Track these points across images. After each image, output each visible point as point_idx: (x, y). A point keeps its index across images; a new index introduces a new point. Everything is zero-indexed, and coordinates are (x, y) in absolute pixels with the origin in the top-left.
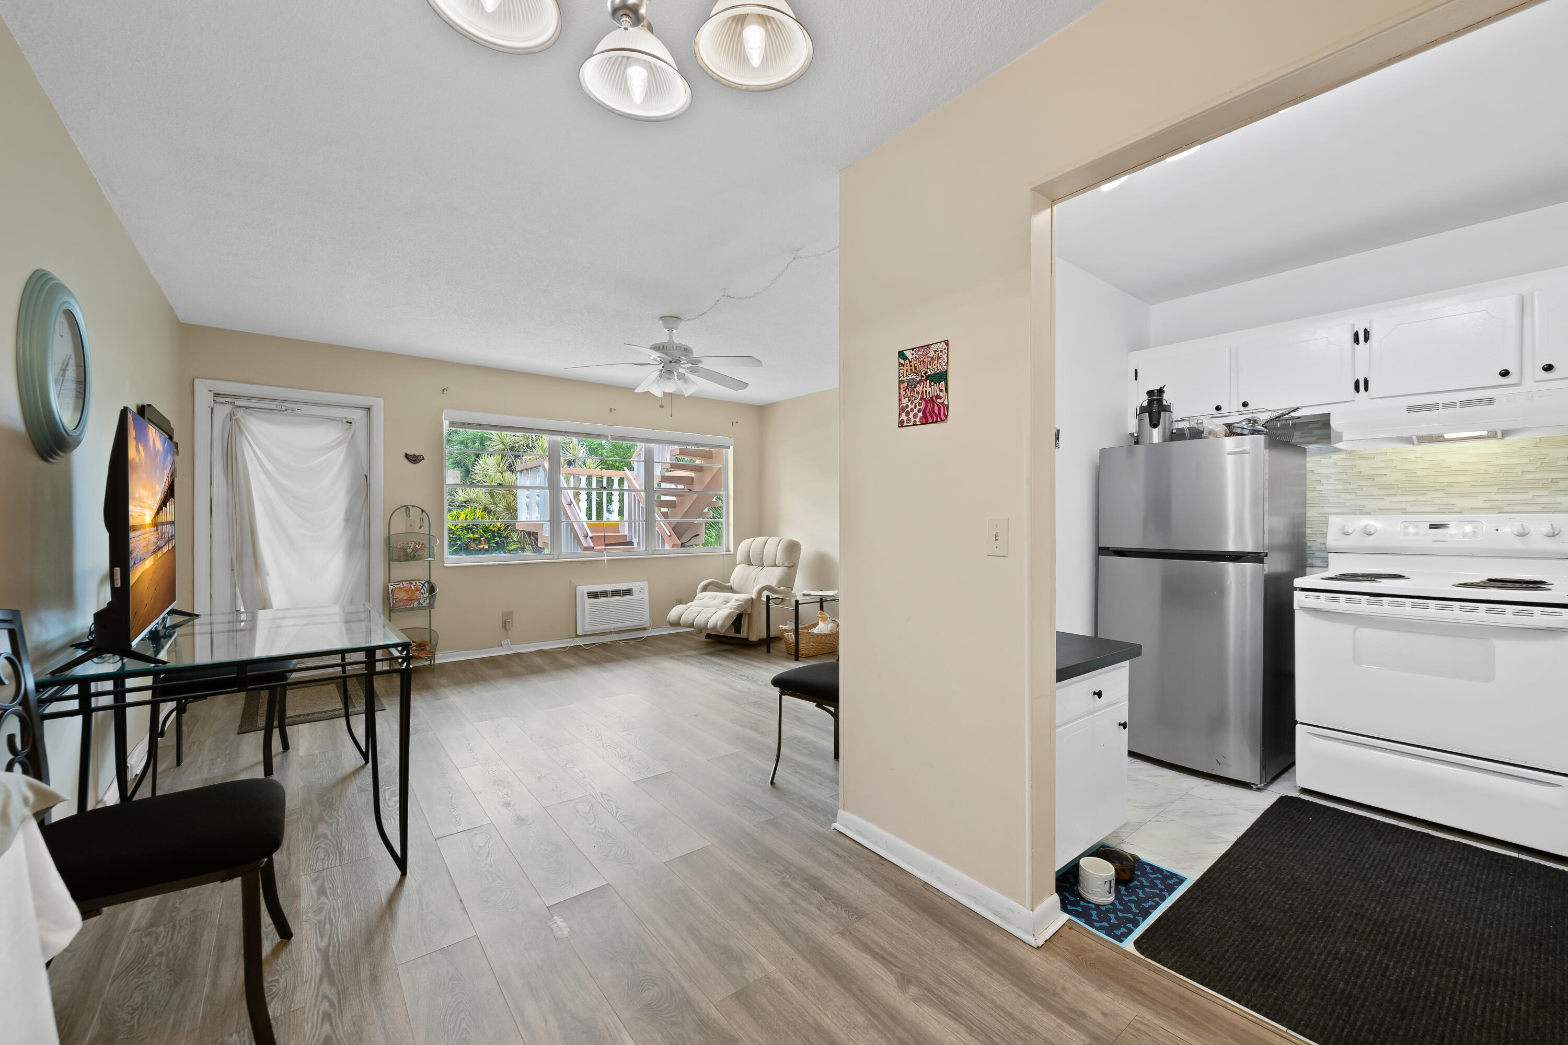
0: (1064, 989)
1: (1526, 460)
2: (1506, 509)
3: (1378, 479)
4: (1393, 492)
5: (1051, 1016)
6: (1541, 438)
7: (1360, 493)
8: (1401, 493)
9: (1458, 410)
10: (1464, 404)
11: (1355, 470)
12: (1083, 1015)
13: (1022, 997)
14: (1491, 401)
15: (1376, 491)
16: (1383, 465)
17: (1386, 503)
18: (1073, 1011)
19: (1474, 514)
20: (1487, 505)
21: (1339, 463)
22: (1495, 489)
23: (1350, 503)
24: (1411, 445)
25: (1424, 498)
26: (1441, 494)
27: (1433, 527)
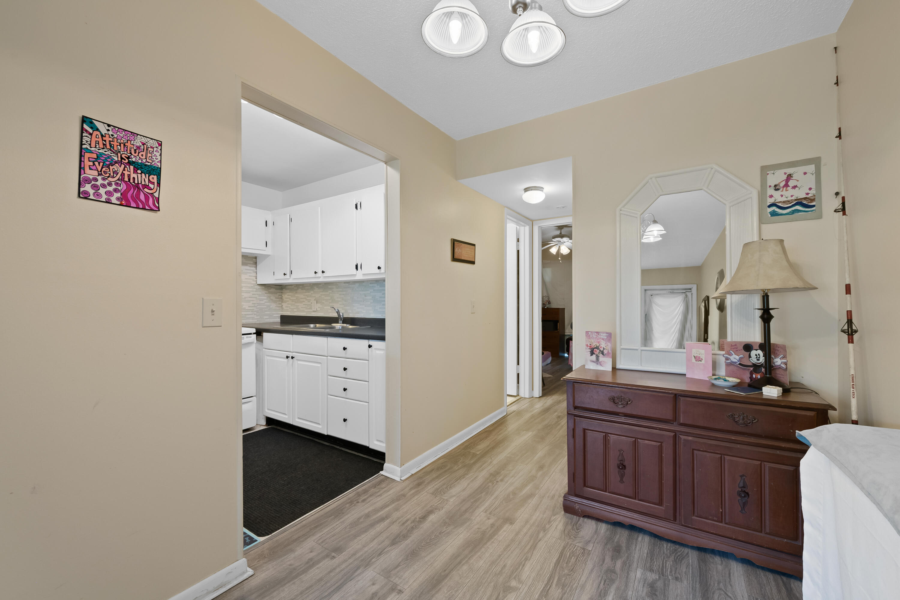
0: (290, 565)
5: (310, 571)
12: (311, 559)
13: (295, 582)
18: (307, 563)
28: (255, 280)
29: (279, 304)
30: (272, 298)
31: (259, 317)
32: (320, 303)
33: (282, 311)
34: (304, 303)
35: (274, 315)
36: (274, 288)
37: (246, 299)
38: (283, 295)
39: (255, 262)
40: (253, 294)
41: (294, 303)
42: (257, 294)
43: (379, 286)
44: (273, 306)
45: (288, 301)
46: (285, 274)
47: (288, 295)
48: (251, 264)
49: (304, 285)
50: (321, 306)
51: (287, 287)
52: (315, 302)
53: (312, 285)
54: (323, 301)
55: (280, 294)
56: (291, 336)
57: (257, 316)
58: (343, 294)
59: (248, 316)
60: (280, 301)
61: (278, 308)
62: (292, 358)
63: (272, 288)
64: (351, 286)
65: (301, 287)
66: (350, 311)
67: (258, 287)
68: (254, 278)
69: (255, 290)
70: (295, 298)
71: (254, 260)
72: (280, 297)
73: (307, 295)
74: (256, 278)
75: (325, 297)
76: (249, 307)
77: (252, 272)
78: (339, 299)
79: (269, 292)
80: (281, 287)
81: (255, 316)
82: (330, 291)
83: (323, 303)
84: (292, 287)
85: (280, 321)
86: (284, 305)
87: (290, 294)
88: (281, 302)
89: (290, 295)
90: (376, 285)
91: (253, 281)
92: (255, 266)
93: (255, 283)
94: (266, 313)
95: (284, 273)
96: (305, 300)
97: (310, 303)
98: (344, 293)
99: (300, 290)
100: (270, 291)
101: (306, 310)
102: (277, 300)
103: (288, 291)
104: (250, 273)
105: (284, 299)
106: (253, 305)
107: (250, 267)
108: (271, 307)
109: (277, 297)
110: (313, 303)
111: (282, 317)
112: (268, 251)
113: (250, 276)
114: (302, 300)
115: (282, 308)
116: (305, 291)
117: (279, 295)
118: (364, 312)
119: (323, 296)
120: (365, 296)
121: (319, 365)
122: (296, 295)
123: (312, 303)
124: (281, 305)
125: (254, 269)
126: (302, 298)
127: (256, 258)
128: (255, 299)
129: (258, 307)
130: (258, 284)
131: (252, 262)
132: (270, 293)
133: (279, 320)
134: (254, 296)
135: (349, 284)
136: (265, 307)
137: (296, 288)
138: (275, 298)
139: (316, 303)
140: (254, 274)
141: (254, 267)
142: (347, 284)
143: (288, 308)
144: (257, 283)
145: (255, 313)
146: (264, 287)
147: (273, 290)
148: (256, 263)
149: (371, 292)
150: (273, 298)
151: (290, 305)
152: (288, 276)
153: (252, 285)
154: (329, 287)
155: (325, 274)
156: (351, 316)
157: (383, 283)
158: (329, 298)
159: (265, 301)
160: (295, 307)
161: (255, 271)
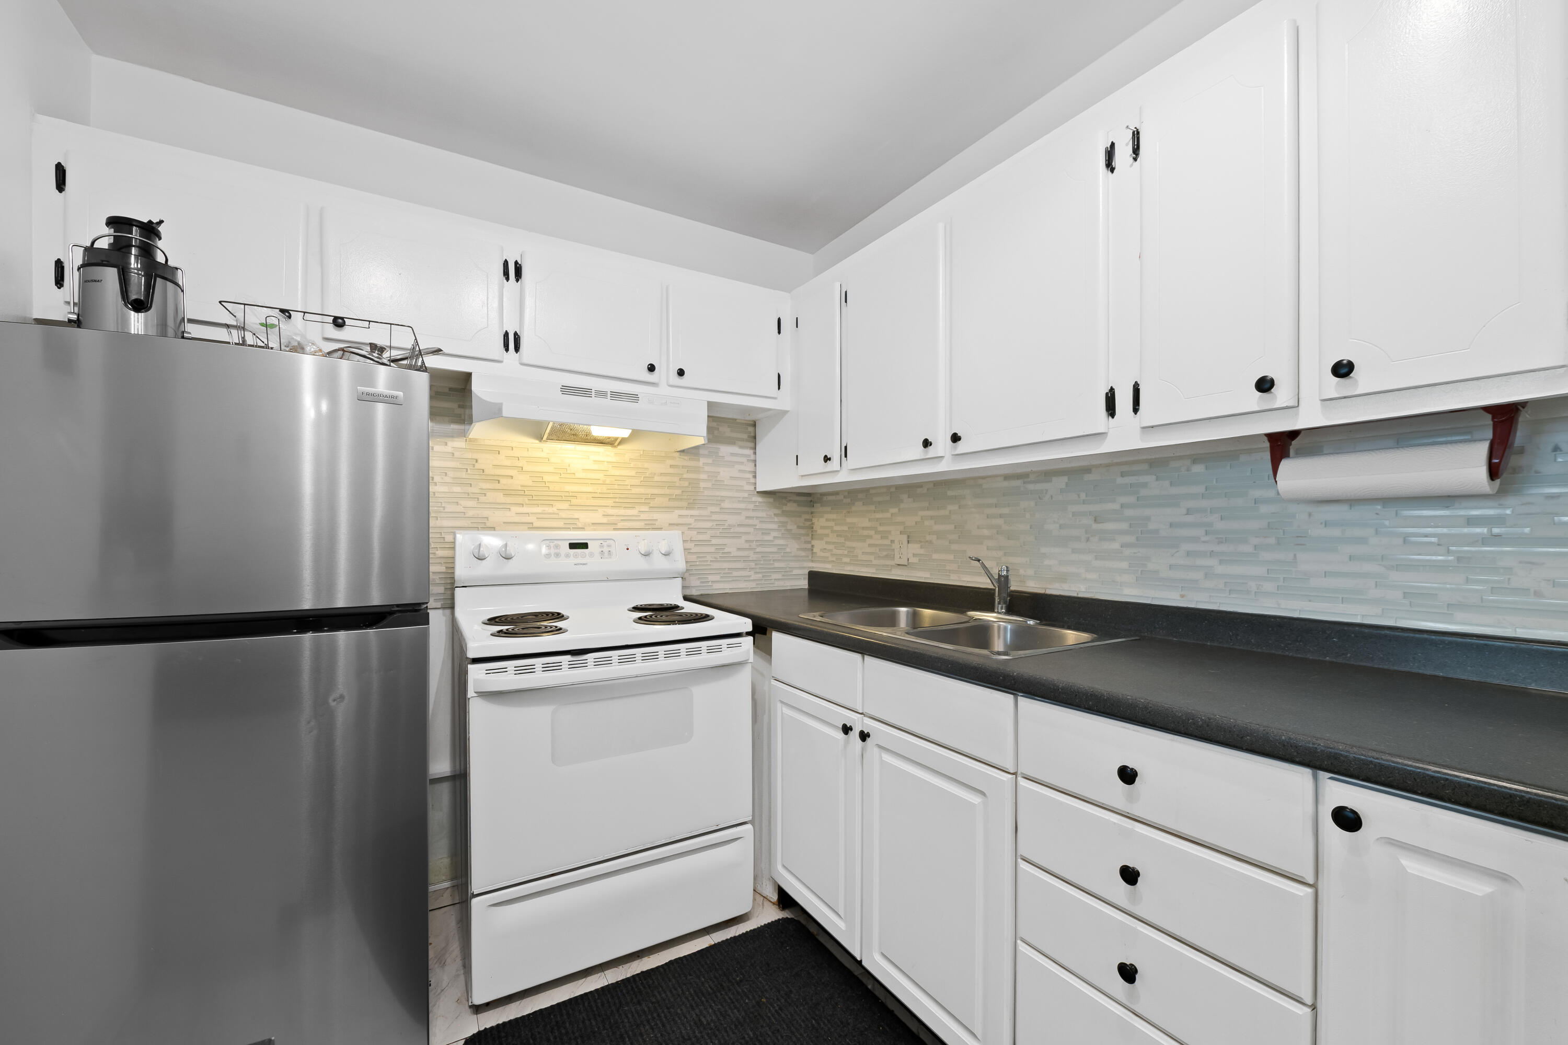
1: (633, 473)
2: (620, 525)
3: (503, 481)
4: (519, 500)
6: (644, 451)
7: (482, 499)
8: (527, 502)
9: (607, 402)
10: (616, 395)
11: (478, 466)
14: (634, 398)
15: (500, 498)
16: (508, 463)
17: (511, 515)
19: (595, 530)
20: (605, 520)
21: (457, 454)
22: (610, 502)
23: (471, 513)
24: (537, 442)
25: (550, 510)
26: (565, 506)
27: (573, 546)
28: (752, 480)
29: (806, 542)
30: (789, 527)
31: (760, 575)
32: (921, 542)
33: (812, 561)
34: (869, 541)
35: (795, 572)
36: (795, 501)
37: (732, 531)
38: (815, 520)
39: (752, 434)
40: (747, 517)
41: (842, 540)
42: (757, 518)
43: (1167, 483)
44: (793, 547)
45: (827, 535)
46: (827, 459)
47: (827, 520)
48: (742, 440)
49: (872, 491)
50: (922, 551)
51: (825, 498)
52: (904, 538)
53: (893, 490)
54: (928, 538)
55: (808, 517)
56: (857, 657)
57: (756, 573)
58: (1001, 516)
59: (735, 574)
60: (808, 535)
61: (803, 554)
62: (864, 736)
63: (790, 500)
64: (1031, 487)
65: (860, 496)
66: (1030, 572)
67: (759, 499)
68: (750, 476)
69: (751, 506)
70: (845, 528)
71: (751, 429)
72: (808, 523)
73: (877, 520)
74: (755, 477)
75: (935, 524)
76: (739, 549)
77: (744, 460)
78: (986, 532)
79: (783, 511)
80: (809, 499)
81: (752, 573)
82: (955, 507)
83: (930, 542)
84: (840, 497)
85: (807, 587)
86: (818, 545)
87: (833, 516)
88: (809, 538)
89: (833, 520)
90: (1149, 479)
91: (748, 483)
92: (752, 445)
93: (752, 488)
94: (777, 565)
95: (826, 456)
96: (872, 533)
97: (887, 542)
98: (1006, 511)
99: (858, 506)
100: (785, 508)
101: (875, 562)
102: (803, 531)
103: (829, 509)
104: (742, 463)
105: (816, 531)
106: (747, 546)
107: (741, 447)
108: (788, 550)
109: (802, 525)
110: (896, 542)
111: (814, 576)
112: (783, 401)
113: (740, 471)
114: (865, 533)
115: (812, 553)
116: (872, 508)
117: (806, 520)
118: (1093, 576)
119: (927, 523)
120: (1095, 521)
121: (975, 799)
122: (849, 520)
123: (892, 541)
124: (809, 546)
125: (749, 452)
126: (863, 528)
127: (754, 425)
128: (751, 530)
129: (757, 550)
130: (758, 492)
131: (745, 436)
132: (784, 513)
133: (804, 584)
134: (750, 522)
135: (1024, 483)
136: (774, 549)
137: (848, 500)
138: (795, 527)
139: (905, 542)
140: (750, 467)
141: (751, 448)
142: (1017, 483)
143: (828, 554)
144: (755, 488)
145: (753, 565)
146: (771, 500)
147: (791, 507)
148: (755, 437)
149: (1122, 506)
150: (792, 526)
151: (831, 547)
152: (834, 464)
153: (746, 495)
154: (950, 493)
155: (961, 447)
156: (1033, 586)
157: (1188, 470)
158: (950, 527)
159: (775, 534)
160: (846, 552)
161: (752, 457)
